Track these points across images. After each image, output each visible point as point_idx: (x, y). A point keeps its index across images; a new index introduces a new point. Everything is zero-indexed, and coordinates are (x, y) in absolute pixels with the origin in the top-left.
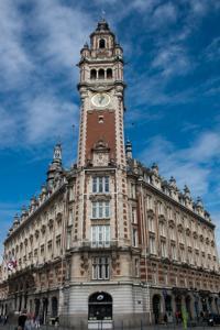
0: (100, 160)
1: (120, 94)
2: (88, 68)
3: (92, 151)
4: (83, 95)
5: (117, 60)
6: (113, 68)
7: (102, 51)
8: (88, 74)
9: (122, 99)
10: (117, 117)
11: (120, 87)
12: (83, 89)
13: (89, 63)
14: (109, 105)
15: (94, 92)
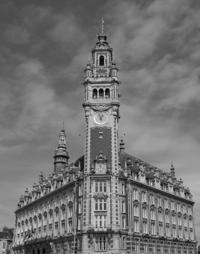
0: (101, 169)
1: (115, 113)
2: (90, 88)
3: (95, 161)
4: (88, 113)
5: (114, 81)
6: (110, 89)
8: (91, 93)
9: (118, 117)
10: (113, 133)
11: (115, 107)
12: (87, 108)
13: (91, 83)
14: (107, 123)
15: (95, 110)
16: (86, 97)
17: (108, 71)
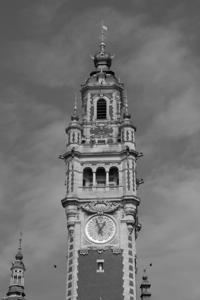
1: (131, 218)
2: (78, 166)
4: (72, 219)
5: (127, 152)
6: (120, 167)
7: (101, 123)
8: (79, 177)
9: (135, 227)
10: (125, 262)
11: (130, 207)
12: (71, 208)
13: (80, 155)
14: (114, 240)
15: (89, 213)
16: (70, 184)
17: (116, 130)
